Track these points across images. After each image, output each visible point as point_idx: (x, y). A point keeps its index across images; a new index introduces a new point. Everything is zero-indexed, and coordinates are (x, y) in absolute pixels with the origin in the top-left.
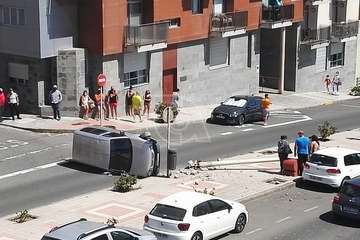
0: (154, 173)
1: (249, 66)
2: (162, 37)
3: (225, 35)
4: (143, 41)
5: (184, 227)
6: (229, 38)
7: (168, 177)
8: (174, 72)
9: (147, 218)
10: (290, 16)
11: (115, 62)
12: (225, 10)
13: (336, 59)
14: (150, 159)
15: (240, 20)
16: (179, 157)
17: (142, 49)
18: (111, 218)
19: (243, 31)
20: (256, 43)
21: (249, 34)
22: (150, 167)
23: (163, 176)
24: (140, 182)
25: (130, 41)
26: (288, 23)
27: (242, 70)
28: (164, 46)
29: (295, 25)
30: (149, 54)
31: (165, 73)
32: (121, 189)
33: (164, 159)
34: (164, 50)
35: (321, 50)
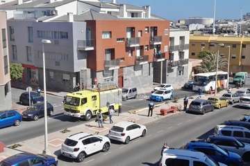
1: (149, 75)
2: (118, 64)
3: (141, 64)
4: (111, 66)
5: (123, 135)
8: (122, 77)
9: (110, 131)
10: (164, 57)
11: (101, 73)
12: (141, 55)
15: (146, 58)
19: (147, 62)
21: (149, 63)
25: (107, 66)
26: (163, 60)
27: (147, 76)
28: (118, 67)
30: (113, 71)
31: (119, 77)
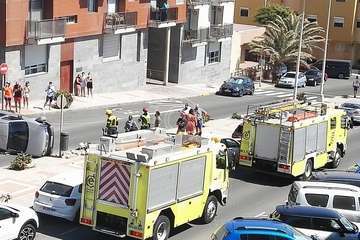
0: (48, 154)
1: (138, 60)
4: (43, 34)
6: (121, 35)
7: (60, 157)
8: (71, 63)
9: (37, 194)
10: (174, 17)
11: (18, 53)
12: (117, 10)
13: (214, 56)
14: (45, 141)
16: (70, 139)
17: (42, 42)
18: (5, 194)
20: (144, 40)
22: (44, 148)
23: (56, 156)
24: (34, 161)
25: (31, 34)
27: (132, 63)
28: (62, 39)
29: (179, 26)
30: (48, 46)
31: (62, 64)
32: (16, 168)
33: (57, 141)
34: (62, 43)
35: (201, 48)
